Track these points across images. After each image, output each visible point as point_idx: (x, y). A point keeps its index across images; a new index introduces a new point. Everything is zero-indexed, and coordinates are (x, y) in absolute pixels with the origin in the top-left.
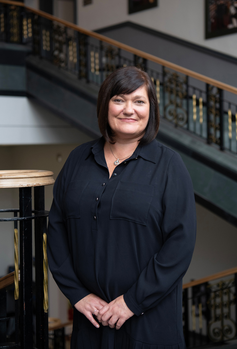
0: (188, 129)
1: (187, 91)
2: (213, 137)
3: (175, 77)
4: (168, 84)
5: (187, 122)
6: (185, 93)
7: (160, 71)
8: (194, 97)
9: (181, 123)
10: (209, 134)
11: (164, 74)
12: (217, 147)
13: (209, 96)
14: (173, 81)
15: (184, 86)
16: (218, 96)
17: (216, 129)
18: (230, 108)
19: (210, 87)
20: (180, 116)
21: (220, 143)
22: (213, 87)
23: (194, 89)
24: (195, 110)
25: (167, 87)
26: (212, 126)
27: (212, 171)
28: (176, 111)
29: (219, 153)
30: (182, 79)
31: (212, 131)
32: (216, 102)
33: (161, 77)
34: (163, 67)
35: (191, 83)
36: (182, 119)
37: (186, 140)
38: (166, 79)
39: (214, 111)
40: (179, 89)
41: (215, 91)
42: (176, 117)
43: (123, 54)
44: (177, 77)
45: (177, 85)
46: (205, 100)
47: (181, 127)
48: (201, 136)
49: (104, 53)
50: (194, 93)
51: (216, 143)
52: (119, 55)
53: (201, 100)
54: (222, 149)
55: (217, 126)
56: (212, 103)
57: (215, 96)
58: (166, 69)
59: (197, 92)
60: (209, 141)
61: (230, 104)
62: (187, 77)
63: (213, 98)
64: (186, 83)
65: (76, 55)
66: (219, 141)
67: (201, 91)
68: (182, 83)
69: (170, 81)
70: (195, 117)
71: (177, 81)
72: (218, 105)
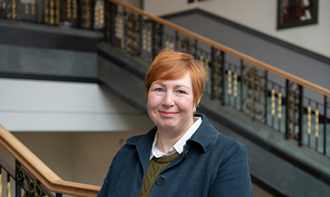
0: (266, 123)
1: (266, 85)
2: (292, 132)
3: (254, 71)
4: (247, 77)
5: (265, 116)
6: (264, 88)
7: (239, 64)
8: (273, 92)
9: (259, 117)
10: (287, 129)
11: (243, 68)
12: (296, 143)
13: (288, 92)
14: (251, 75)
15: (263, 81)
16: (298, 92)
17: (295, 125)
18: (309, 104)
19: (290, 83)
20: (258, 110)
21: (299, 138)
22: (293, 83)
23: (274, 84)
24: (273, 105)
25: (245, 81)
26: (290, 121)
27: (290, 166)
28: (253, 105)
29: (298, 148)
30: (261, 74)
31: (291, 126)
32: (295, 98)
33: (239, 70)
34: (242, 61)
35: (270, 77)
36: (260, 113)
37: (264, 135)
38: (245, 73)
39: (293, 106)
40: (257, 83)
41: (294, 88)
42: (254, 111)
43: (199, 46)
44: (256, 71)
45: (255, 79)
46: (284, 95)
47: (259, 121)
48: (279, 131)
49: (179, 44)
50: (273, 88)
51: (295, 138)
52: (195, 46)
53: (280, 95)
54: (300, 144)
55: (297, 121)
56: (291, 98)
57: (294, 92)
58: (245, 63)
59: (276, 87)
60: (287, 135)
61: (310, 100)
62: (266, 72)
63: (292, 94)
64: (265, 77)
65: (150, 44)
66: (297, 137)
67: (280, 87)
68: (260, 78)
69: (249, 75)
70: (273, 112)
71: (255, 75)
72: (297, 101)
